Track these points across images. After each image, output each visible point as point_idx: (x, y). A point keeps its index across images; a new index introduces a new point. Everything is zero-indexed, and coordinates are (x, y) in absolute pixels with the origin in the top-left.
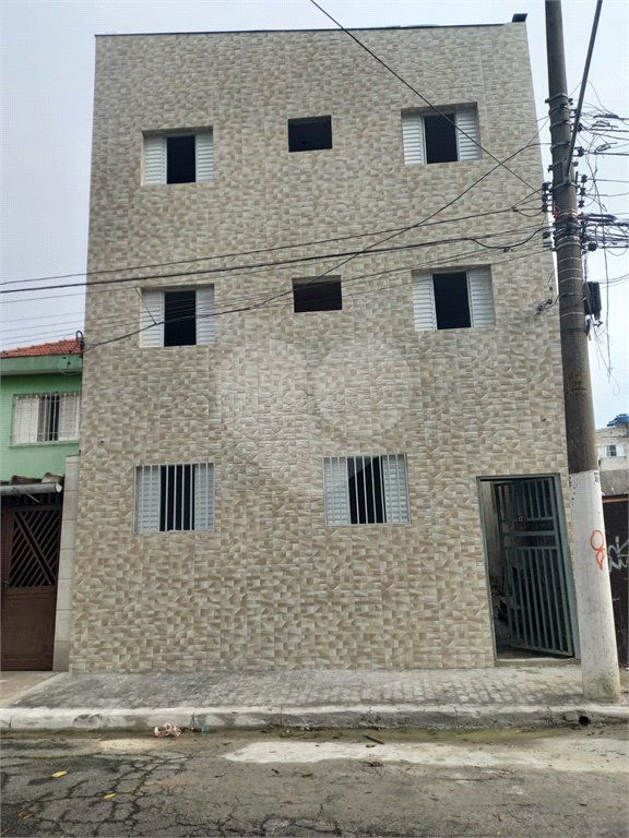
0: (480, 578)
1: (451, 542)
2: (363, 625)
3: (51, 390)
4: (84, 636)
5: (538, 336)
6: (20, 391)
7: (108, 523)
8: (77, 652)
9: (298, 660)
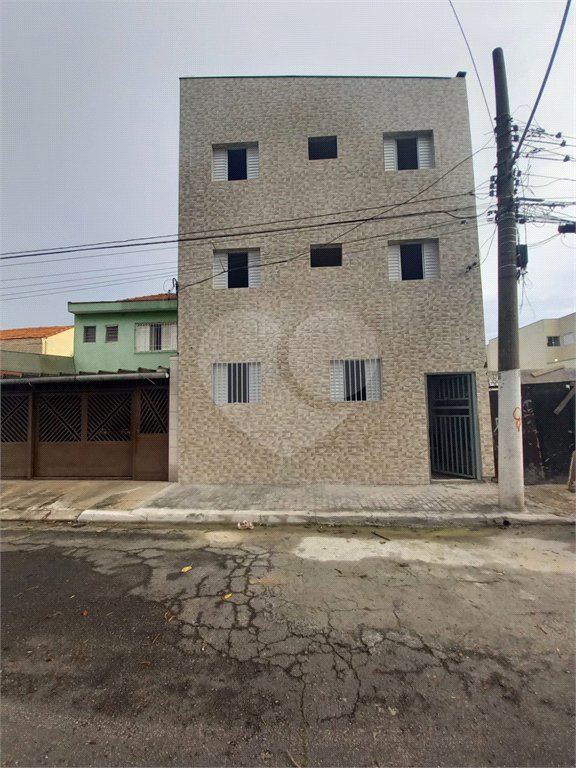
0: (424, 433)
1: (408, 412)
2: (352, 460)
3: (156, 321)
4: (186, 463)
5: (467, 285)
6: (139, 322)
7: (197, 397)
8: (182, 472)
9: (314, 478)
